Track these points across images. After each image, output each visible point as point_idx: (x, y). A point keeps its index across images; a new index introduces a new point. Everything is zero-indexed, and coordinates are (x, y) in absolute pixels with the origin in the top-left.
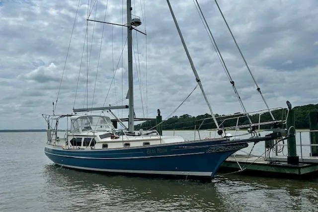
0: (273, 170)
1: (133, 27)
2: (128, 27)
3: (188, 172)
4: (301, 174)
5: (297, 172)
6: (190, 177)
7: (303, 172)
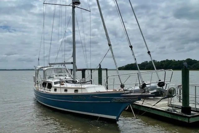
0: (169, 116)
1: (75, 6)
2: (73, 6)
3: (100, 115)
4: (191, 122)
5: (186, 121)
6: (102, 119)
7: (192, 120)
